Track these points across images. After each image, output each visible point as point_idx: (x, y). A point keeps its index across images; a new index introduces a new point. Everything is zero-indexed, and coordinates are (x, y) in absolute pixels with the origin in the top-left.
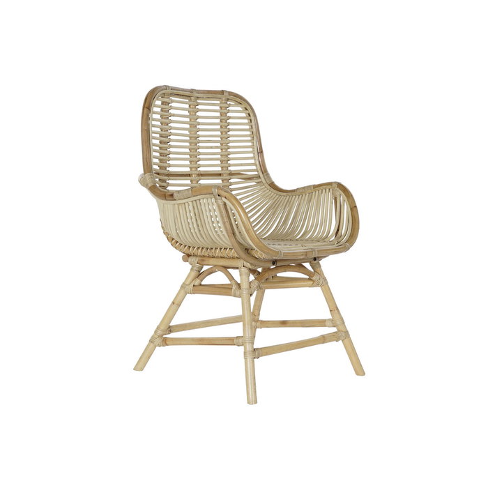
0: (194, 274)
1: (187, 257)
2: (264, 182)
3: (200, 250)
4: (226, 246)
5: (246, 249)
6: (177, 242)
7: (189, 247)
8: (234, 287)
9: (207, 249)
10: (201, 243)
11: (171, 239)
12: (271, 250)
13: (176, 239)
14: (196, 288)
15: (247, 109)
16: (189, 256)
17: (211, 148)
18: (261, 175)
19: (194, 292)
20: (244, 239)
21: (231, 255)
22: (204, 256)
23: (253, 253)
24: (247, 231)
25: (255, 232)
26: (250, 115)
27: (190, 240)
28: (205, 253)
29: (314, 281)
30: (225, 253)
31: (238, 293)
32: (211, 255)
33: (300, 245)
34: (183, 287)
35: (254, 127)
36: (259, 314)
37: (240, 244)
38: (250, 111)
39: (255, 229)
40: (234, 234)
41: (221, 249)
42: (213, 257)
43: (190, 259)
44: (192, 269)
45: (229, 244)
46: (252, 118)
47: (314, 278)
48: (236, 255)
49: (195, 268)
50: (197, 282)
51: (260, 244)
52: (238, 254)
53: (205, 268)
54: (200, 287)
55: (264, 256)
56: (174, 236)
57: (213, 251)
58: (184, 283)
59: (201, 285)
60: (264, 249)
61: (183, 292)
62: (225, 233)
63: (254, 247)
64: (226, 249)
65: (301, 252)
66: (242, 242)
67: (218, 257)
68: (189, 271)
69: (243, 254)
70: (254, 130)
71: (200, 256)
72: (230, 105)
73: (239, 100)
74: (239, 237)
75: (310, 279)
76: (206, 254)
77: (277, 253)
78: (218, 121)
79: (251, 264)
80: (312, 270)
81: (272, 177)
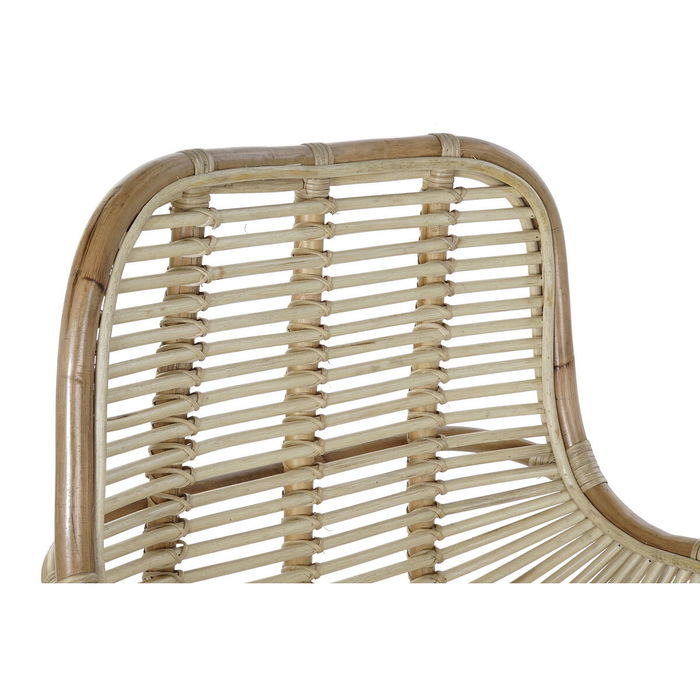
2: (569, 481)
15: (527, 205)
17: (375, 367)
18: (560, 454)
26: (535, 227)
35: (547, 268)
38: (537, 211)
46: (545, 236)
70: (548, 281)
72: (461, 194)
73: (501, 172)
78: (412, 260)
81: (600, 462)
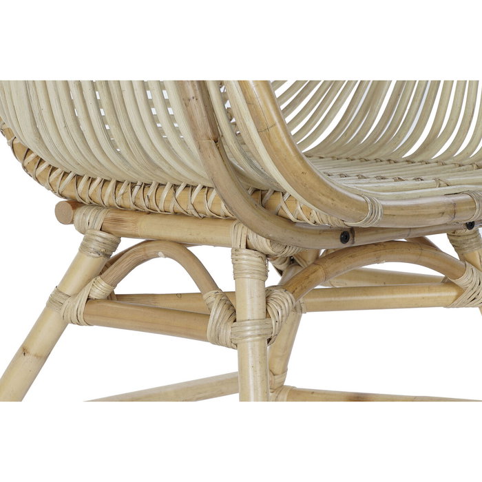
0: (92, 262)
1: (71, 207)
3: (110, 188)
4: (191, 179)
5: (256, 191)
6: (41, 161)
7: (78, 178)
8: (217, 312)
9: (133, 185)
10: (114, 166)
11: (22, 152)
12: (343, 198)
13: (37, 151)
14: (93, 308)
16: (75, 204)
19: (87, 319)
20: (250, 157)
21: (206, 208)
22: (122, 209)
23: (280, 203)
24: (264, 131)
25: (286, 128)
27: (79, 159)
28: (126, 198)
29: (461, 290)
30: (188, 201)
31: (227, 331)
32: (143, 204)
33: (429, 181)
34: (56, 300)
36: (285, 371)
37: (237, 173)
39: (288, 119)
40: (217, 140)
41: (175, 187)
42: (151, 212)
43: (79, 214)
44: (83, 247)
45: (203, 173)
47: (462, 281)
48: (223, 209)
49: (94, 246)
50: (99, 289)
51: (308, 178)
52: (227, 205)
53: (126, 244)
54: (109, 305)
55: (316, 215)
56: (29, 141)
57: (151, 192)
58: (58, 291)
59: (112, 297)
60: (316, 191)
61: (54, 317)
62: (186, 134)
63: (285, 185)
64: (190, 187)
65: (437, 206)
66: (244, 166)
67: (165, 213)
68: (76, 251)
69: (245, 209)
71: (111, 207)
74: (237, 153)
75: (447, 283)
76: (129, 202)
77: (362, 207)
79: (273, 241)
80: (455, 255)
